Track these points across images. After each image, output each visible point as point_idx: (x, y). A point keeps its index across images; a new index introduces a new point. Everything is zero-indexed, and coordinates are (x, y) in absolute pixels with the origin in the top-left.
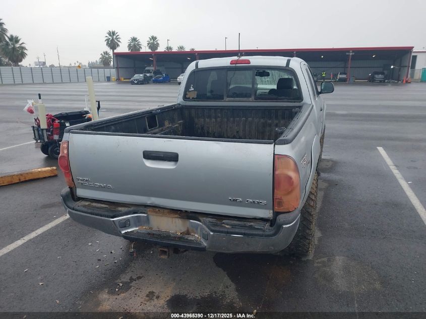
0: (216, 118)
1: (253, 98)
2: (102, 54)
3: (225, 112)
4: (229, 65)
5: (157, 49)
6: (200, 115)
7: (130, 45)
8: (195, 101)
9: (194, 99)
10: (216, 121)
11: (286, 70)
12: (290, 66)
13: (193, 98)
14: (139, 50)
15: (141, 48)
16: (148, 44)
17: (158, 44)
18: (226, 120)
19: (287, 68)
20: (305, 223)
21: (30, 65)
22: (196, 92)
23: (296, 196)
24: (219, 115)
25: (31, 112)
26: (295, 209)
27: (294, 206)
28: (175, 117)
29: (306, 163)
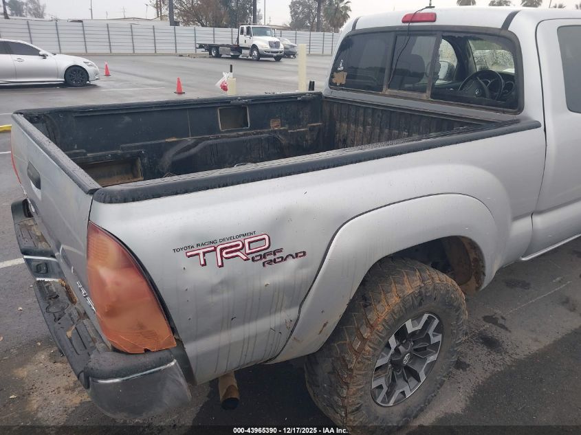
0: (364, 124)
1: (428, 93)
3: (378, 116)
4: (400, 24)
6: (344, 117)
8: (342, 89)
10: (364, 131)
11: (498, 36)
12: (510, 28)
13: (341, 85)
18: (378, 131)
19: (502, 33)
20: (333, 379)
22: (346, 74)
23: (141, 326)
24: (370, 120)
25: (225, 88)
26: (147, 351)
27: (135, 347)
28: (301, 116)
29: (250, 257)
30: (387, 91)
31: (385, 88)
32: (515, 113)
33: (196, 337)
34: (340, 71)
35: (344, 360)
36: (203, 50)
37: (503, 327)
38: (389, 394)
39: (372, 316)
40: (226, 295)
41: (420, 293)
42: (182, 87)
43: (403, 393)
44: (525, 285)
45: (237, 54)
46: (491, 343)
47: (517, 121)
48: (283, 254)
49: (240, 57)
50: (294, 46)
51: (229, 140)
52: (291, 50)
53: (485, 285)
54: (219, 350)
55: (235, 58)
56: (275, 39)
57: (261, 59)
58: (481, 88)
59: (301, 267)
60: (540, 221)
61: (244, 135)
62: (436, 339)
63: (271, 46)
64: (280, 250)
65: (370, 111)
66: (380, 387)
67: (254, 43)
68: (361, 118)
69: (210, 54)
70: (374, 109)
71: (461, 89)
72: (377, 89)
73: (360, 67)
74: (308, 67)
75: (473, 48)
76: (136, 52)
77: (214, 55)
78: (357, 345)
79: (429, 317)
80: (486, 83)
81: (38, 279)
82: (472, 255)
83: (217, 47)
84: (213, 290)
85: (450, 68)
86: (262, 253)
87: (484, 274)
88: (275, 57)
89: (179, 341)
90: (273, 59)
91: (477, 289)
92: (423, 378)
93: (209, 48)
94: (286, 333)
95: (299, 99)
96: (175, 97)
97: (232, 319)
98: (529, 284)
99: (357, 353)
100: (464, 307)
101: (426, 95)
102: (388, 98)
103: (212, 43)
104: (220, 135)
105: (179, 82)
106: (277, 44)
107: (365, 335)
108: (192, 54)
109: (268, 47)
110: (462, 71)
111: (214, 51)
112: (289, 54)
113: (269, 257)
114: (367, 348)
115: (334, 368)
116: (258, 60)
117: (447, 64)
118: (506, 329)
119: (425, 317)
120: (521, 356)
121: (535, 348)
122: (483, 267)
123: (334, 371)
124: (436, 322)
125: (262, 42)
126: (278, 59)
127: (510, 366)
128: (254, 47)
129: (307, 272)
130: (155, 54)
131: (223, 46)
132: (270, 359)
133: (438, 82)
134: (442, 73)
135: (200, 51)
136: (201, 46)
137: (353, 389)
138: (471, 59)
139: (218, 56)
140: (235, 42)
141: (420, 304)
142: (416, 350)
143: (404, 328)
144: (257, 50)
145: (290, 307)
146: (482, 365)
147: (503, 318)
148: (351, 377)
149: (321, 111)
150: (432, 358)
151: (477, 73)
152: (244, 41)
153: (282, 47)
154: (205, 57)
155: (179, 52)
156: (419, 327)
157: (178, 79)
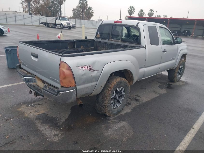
2: (125, 17)
4: (113, 23)
5: (152, 16)
6: (100, 46)
7: (139, 13)
8: (99, 39)
9: (99, 38)
11: (136, 28)
12: (138, 26)
14: (143, 16)
15: (144, 15)
16: (148, 13)
17: (153, 13)
19: (136, 27)
20: (103, 100)
21: (96, 20)
22: (100, 35)
23: (70, 81)
24: (106, 47)
25: (59, 38)
26: (70, 87)
27: (68, 85)
28: (88, 45)
29: (89, 69)
30: (111, 39)
31: (110, 39)
32: (140, 45)
33: (79, 85)
34: (99, 34)
35: (105, 95)
36: (43, 24)
37: (139, 97)
38: (114, 106)
39: (111, 86)
40: (85, 77)
41: (120, 82)
42: (39, 37)
43: (117, 106)
44: (145, 89)
45: (55, 26)
46: (136, 100)
47: (140, 46)
48: (95, 70)
49: (56, 27)
50: (75, 25)
51: (71, 51)
52: (74, 26)
53: (134, 83)
54: (82, 88)
55: (54, 27)
56: (69, 22)
57: (64, 28)
58: (133, 39)
59: (98, 73)
60: (146, 69)
61: (75, 49)
62: (124, 94)
63: (67, 24)
64: (94, 69)
65: (106, 44)
66: (112, 103)
67: (61, 23)
68: (104, 46)
69: (45, 26)
70: (108, 44)
71: (129, 39)
72: (108, 39)
73: (103, 33)
74: (85, 32)
75: (131, 29)
76: (17, 24)
77: (46, 26)
78: (108, 92)
79: (122, 88)
80: (135, 38)
81: (27, 83)
82: (131, 75)
83: (48, 24)
84: (82, 75)
85: (126, 34)
86: (91, 69)
87: (133, 80)
88: (69, 28)
89: (76, 85)
90: (68, 29)
91: (132, 83)
92: (121, 103)
93: (45, 24)
94: (94, 87)
95: (88, 41)
96: (37, 40)
97: (85, 82)
98: (146, 88)
99: (108, 93)
100: (129, 87)
101: (120, 41)
102: (110, 41)
103: (46, 22)
104: (69, 49)
105: (38, 35)
106: (69, 24)
107: (109, 89)
108: (38, 26)
109: (66, 24)
110: (129, 35)
111: (46, 25)
112: (73, 27)
113: (92, 70)
114: (110, 92)
115: (103, 97)
116: (63, 29)
117: (125, 33)
118: (140, 97)
119: (121, 88)
120: (144, 102)
121: (146, 100)
122: (133, 78)
123: (103, 98)
124: (123, 89)
125: (64, 23)
126: (70, 28)
127: (141, 104)
128: (61, 24)
129: (99, 74)
130: (24, 25)
131: (50, 23)
132: (90, 95)
133: (123, 38)
134: (124, 35)
135: (41, 25)
136: (42, 23)
137: (107, 101)
138: (131, 32)
139: (48, 27)
140: (54, 22)
141: (120, 84)
142: (119, 96)
143: (117, 90)
144: (63, 25)
145: (95, 81)
146: (134, 104)
147: (139, 95)
148: (106, 98)
149: (94, 44)
150: (123, 98)
151: (132, 36)
152: (58, 22)
153: (71, 25)
154: (43, 27)
155: (33, 24)
156: (120, 90)
157: (38, 34)
